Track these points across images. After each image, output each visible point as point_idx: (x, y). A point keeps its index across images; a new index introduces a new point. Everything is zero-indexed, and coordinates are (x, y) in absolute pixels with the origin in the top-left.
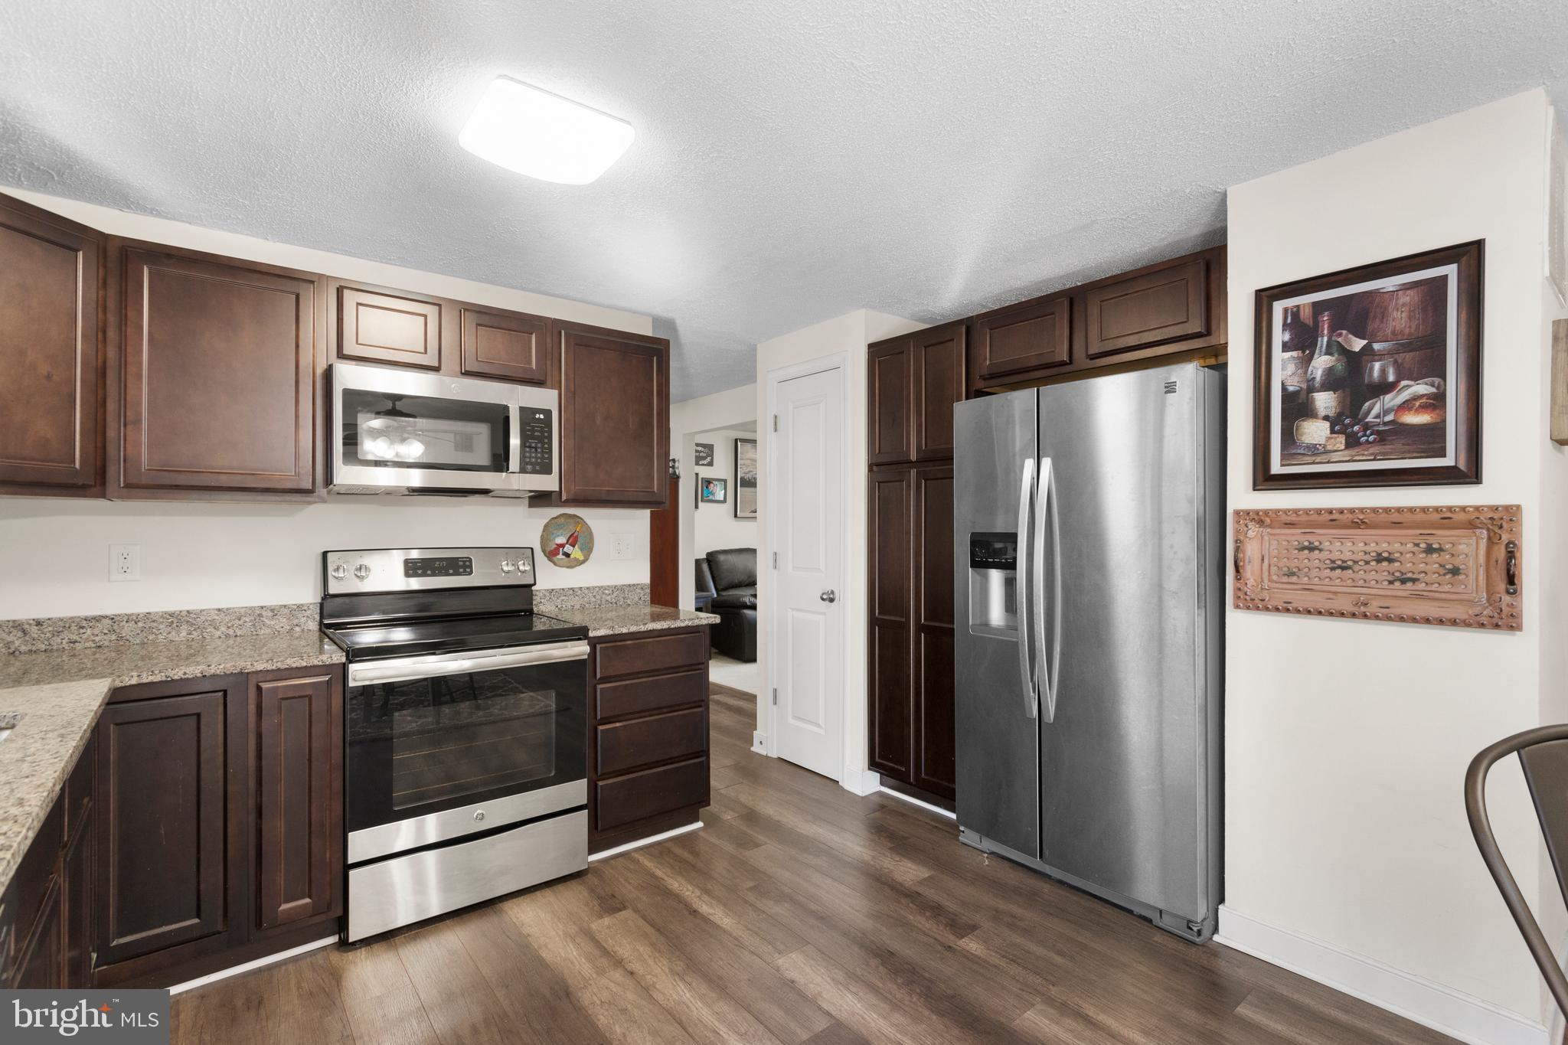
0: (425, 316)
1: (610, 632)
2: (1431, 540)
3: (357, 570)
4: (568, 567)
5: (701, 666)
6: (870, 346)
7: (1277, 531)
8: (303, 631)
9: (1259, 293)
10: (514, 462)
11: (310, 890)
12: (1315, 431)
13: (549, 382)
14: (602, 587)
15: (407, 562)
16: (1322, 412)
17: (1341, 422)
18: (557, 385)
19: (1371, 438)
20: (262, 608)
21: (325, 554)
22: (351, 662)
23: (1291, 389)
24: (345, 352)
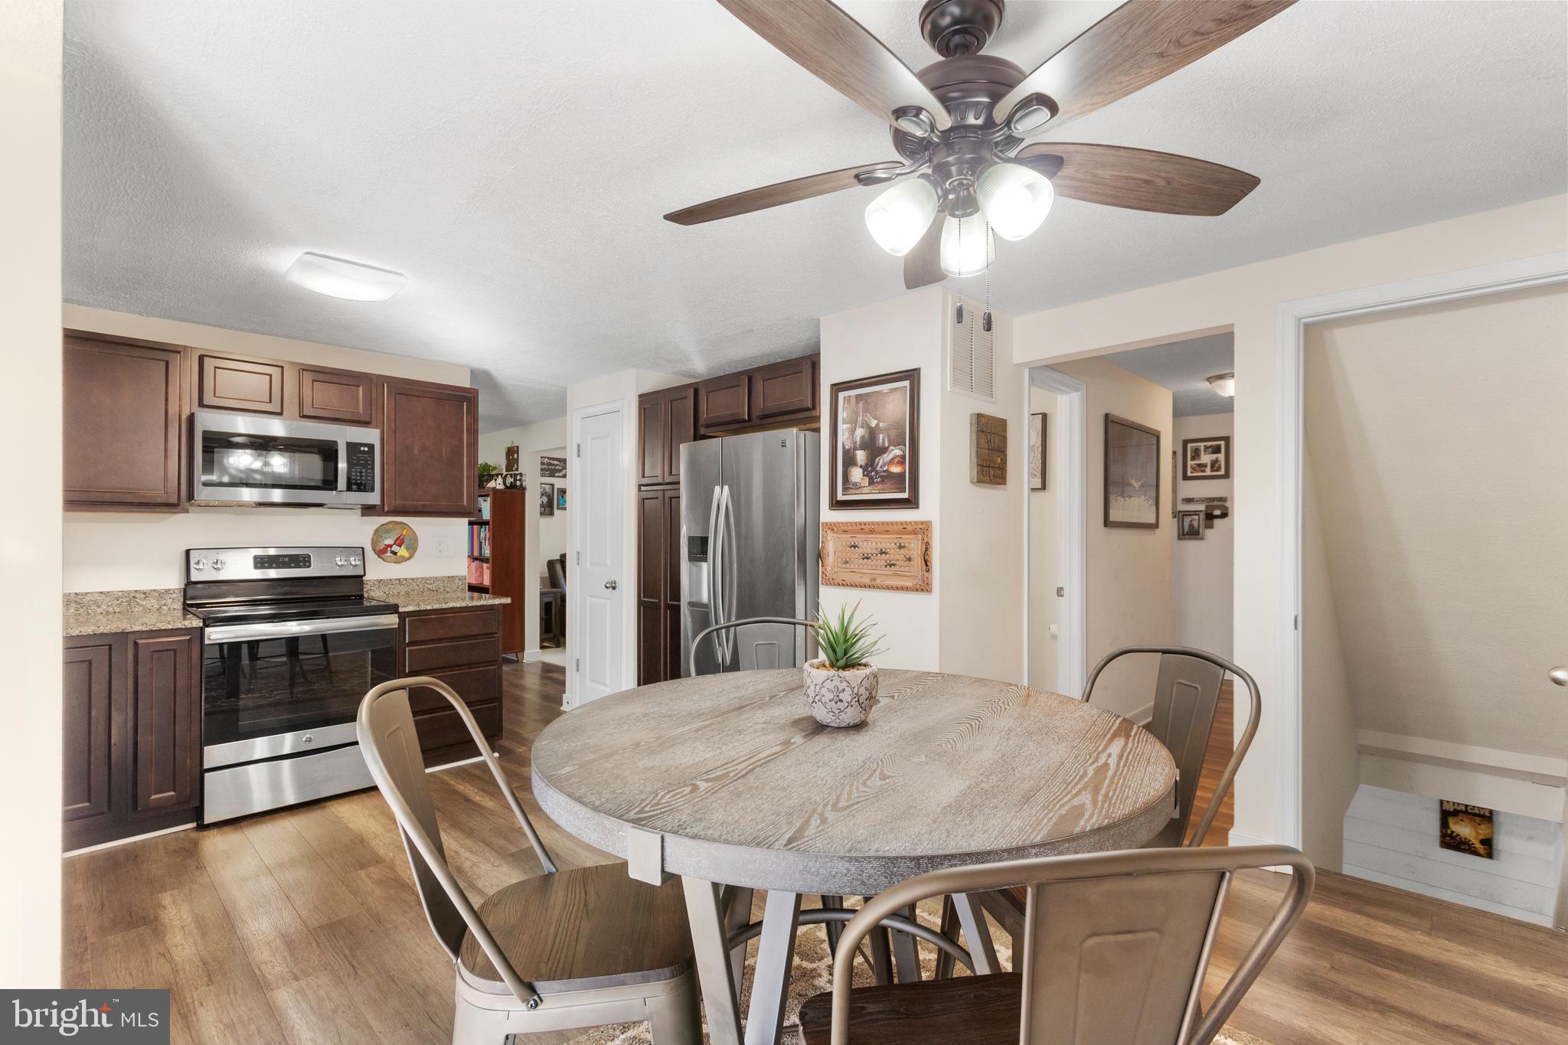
0: (271, 376)
1: (416, 608)
2: (901, 541)
3: (214, 563)
4: (395, 563)
5: (495, 635)
6: (640, 396)
7: (841, 536)
8: (170, 609)
9: (833, 385)
10: (342, 482)
11: (174, 785)
12: (856, 474)
13: (374, 423)
14: (424, 578)
15: (256, 558)
16: (860, 463)
17: (869, 468)
18: (381, 424)
19: (879, 480)
20: (136, 591)
21: (188, 552)
22: (207, 626)
23: (847, 447)
24: (205, 403)
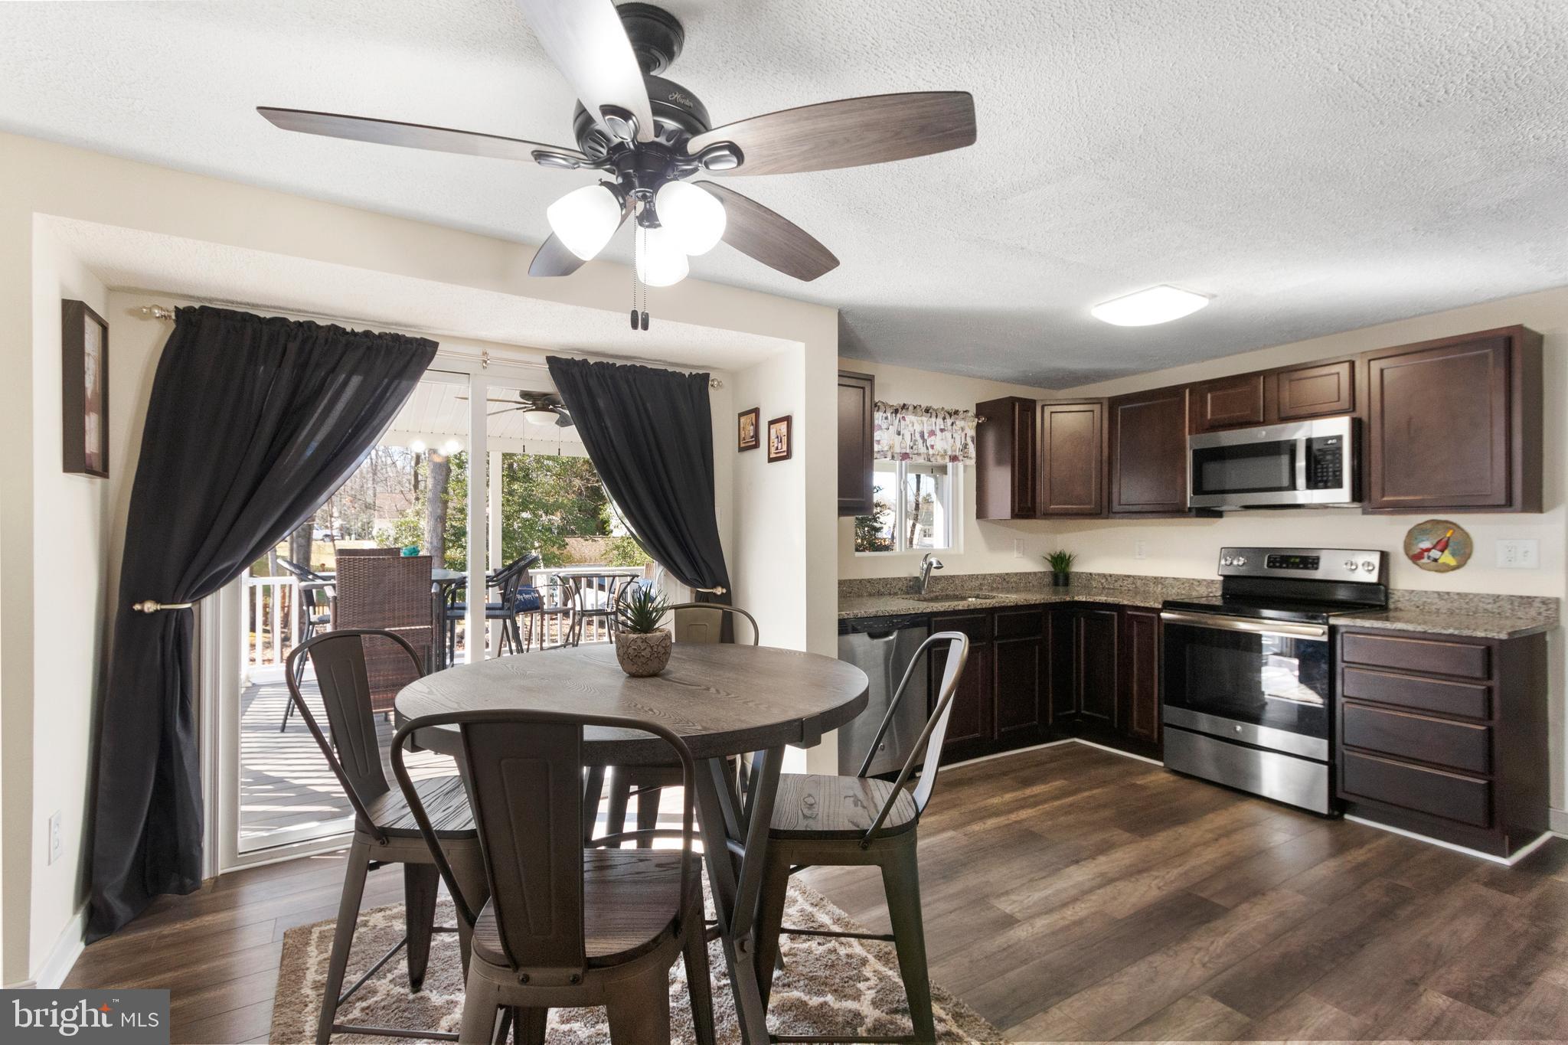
4: (1436, 571)
10: (1301, 481)
13: (1355, 409)
15: (1270, 557)
21: (1221, 549)
22: (1164, 608)
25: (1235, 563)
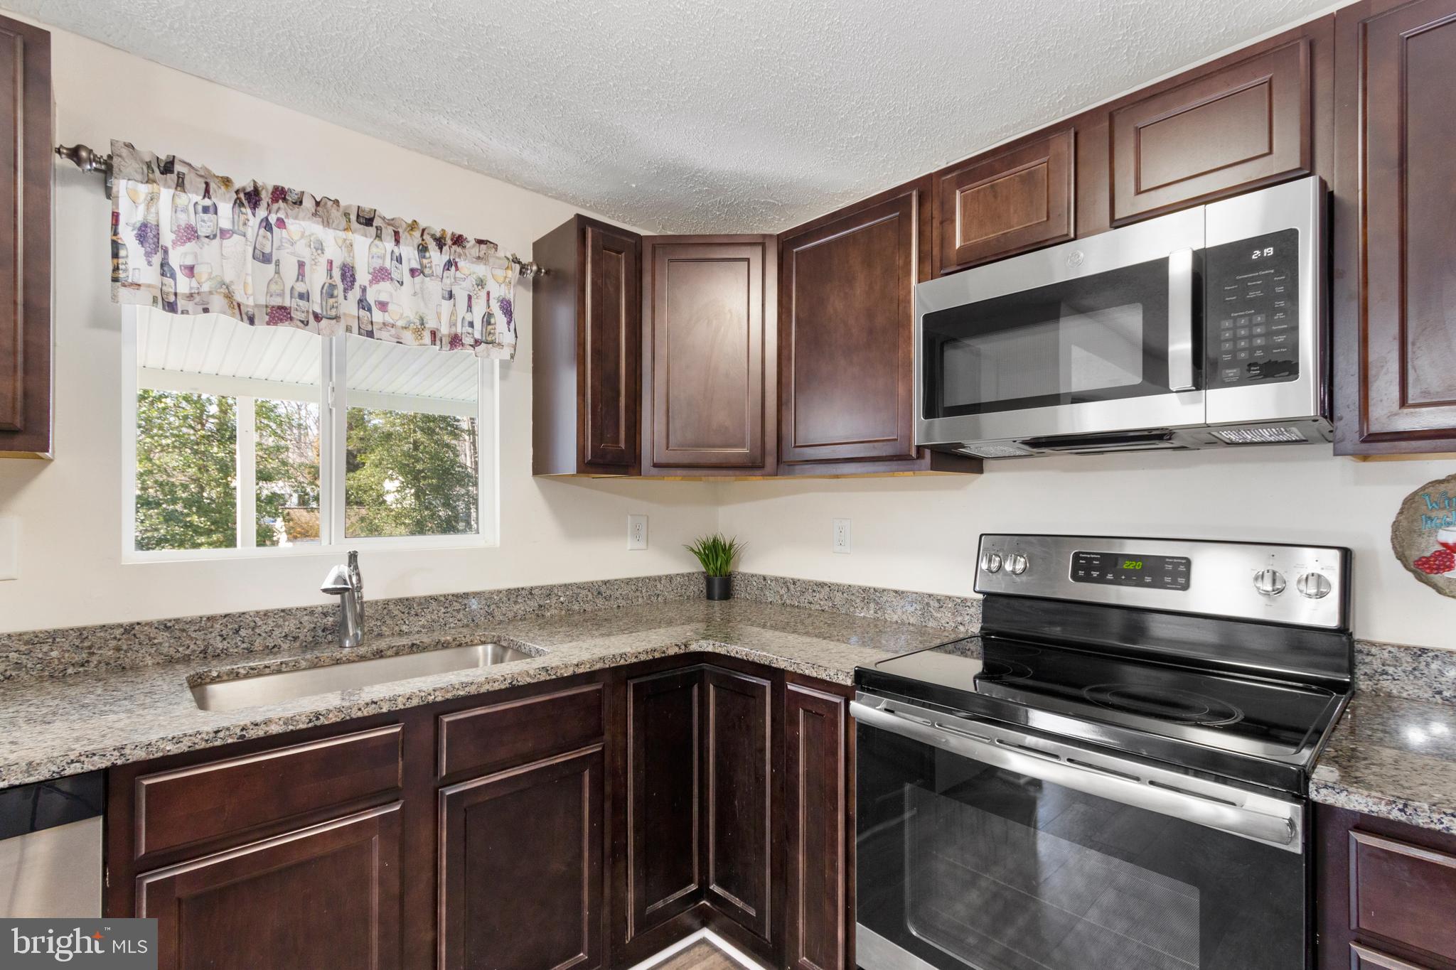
15: (1078, 557)
20: (930, 595)
21: (981, 538)
25: (1008, 567)
